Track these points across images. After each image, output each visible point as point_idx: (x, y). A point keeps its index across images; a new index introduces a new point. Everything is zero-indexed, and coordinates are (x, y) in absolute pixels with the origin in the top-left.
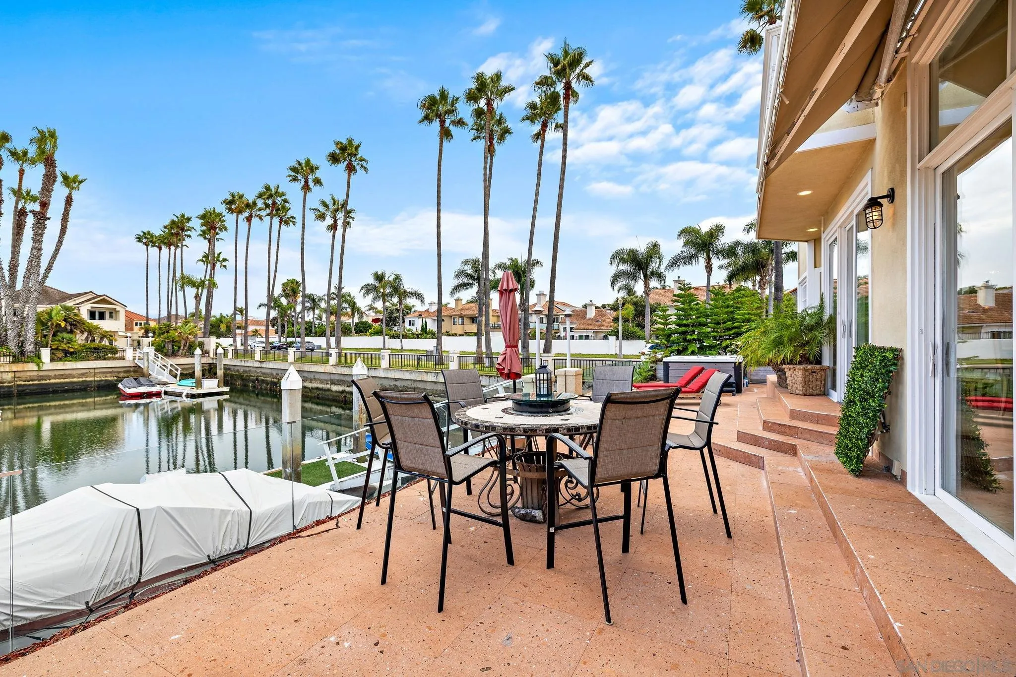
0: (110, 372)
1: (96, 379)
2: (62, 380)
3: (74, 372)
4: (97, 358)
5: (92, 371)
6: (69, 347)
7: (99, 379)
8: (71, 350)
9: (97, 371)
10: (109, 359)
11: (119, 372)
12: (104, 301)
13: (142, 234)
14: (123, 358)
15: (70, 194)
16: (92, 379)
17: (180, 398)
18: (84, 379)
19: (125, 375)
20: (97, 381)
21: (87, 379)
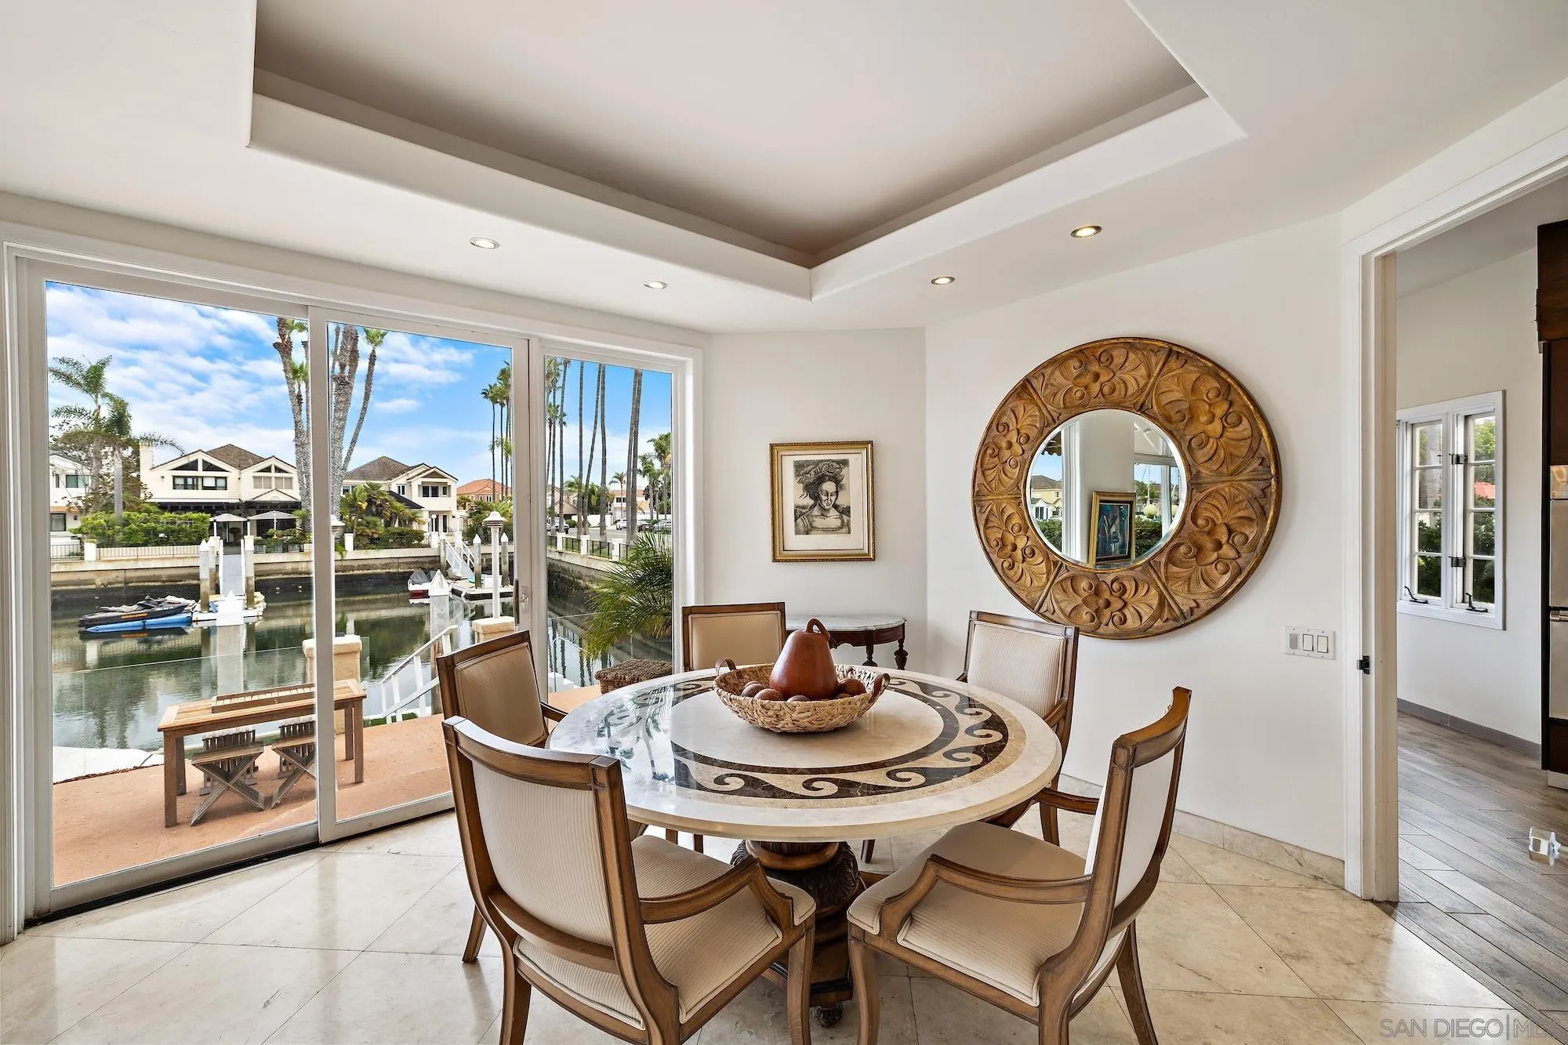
0: (414, 563)
1: (400, 570)
2: (365, 572)
3: (377, 562)
4: (402, 546)
5: (395, 561)
6: (373, 533)
7: (402, 570)
8: (376, 536)
9: (401, 561)
10: (414, 546)
11: (423, 563)
12: (435, 475)
13: (488, 388)
14: (428, 546)
15: (374, 351)
16: (395, 570)
17: (458, 597)
18: (387, 570)
19: (431, 566)
20: (402, 573)
21: (391, 571)
